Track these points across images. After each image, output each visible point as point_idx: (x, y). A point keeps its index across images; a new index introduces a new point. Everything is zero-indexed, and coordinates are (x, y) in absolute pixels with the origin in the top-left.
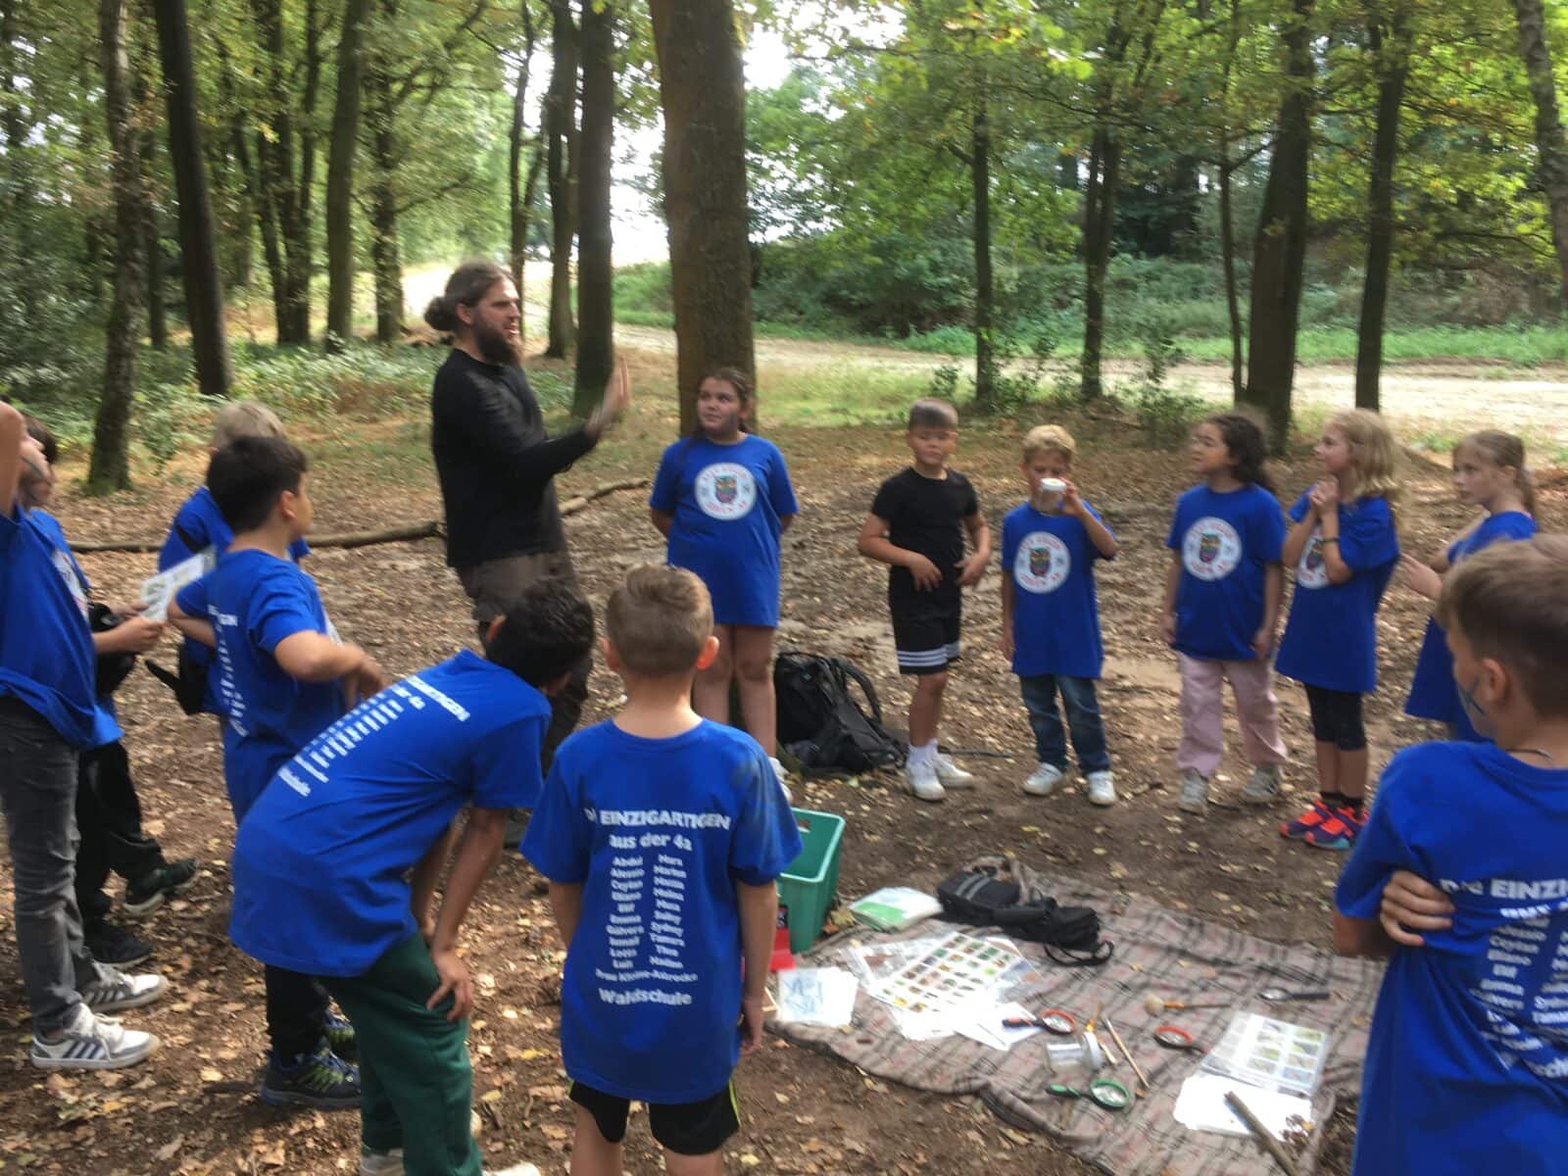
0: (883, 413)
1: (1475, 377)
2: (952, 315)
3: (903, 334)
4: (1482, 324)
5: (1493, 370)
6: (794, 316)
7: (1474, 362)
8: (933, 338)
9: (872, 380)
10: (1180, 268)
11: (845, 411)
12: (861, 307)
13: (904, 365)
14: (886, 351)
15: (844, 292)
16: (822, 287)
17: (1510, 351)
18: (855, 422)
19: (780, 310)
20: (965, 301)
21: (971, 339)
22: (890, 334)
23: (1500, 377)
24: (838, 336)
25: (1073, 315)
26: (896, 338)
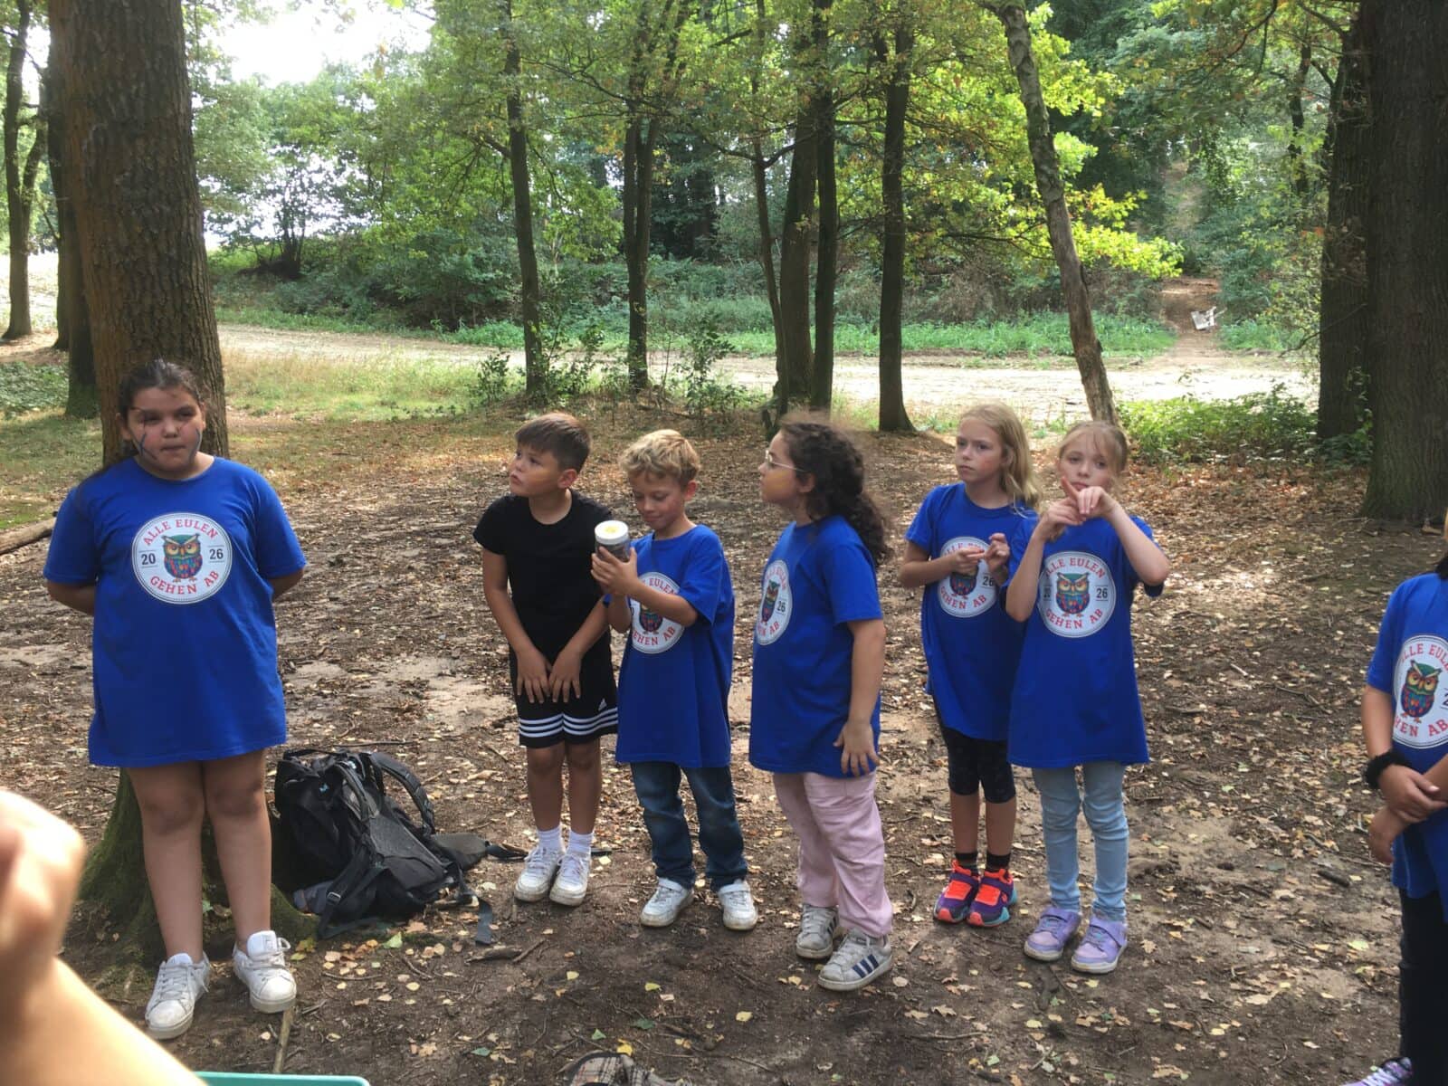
0: (435, 406)
1: (959, 366)
2: (498, 310)
3: (453, 327)
4: (958, 320)
5: (972, 360)
6: (339, 309)
7: (956, 353)
8: (482, 332)
9: (421, 373)
10: (704, 269)
11: (393, 405)
12: (407, 300)
13: (454, 358)
14: (434, 344)
15: (389, 287)
16: (367, 280)
17: (982, 344)
18: (403, 416)
19: (323, 303)
20: (510, 296)
21: (519, 332)
22: (440, 328)
23: (978, 366)
24: (386, 329)
25: (612, 310)
26: (444, 331)
